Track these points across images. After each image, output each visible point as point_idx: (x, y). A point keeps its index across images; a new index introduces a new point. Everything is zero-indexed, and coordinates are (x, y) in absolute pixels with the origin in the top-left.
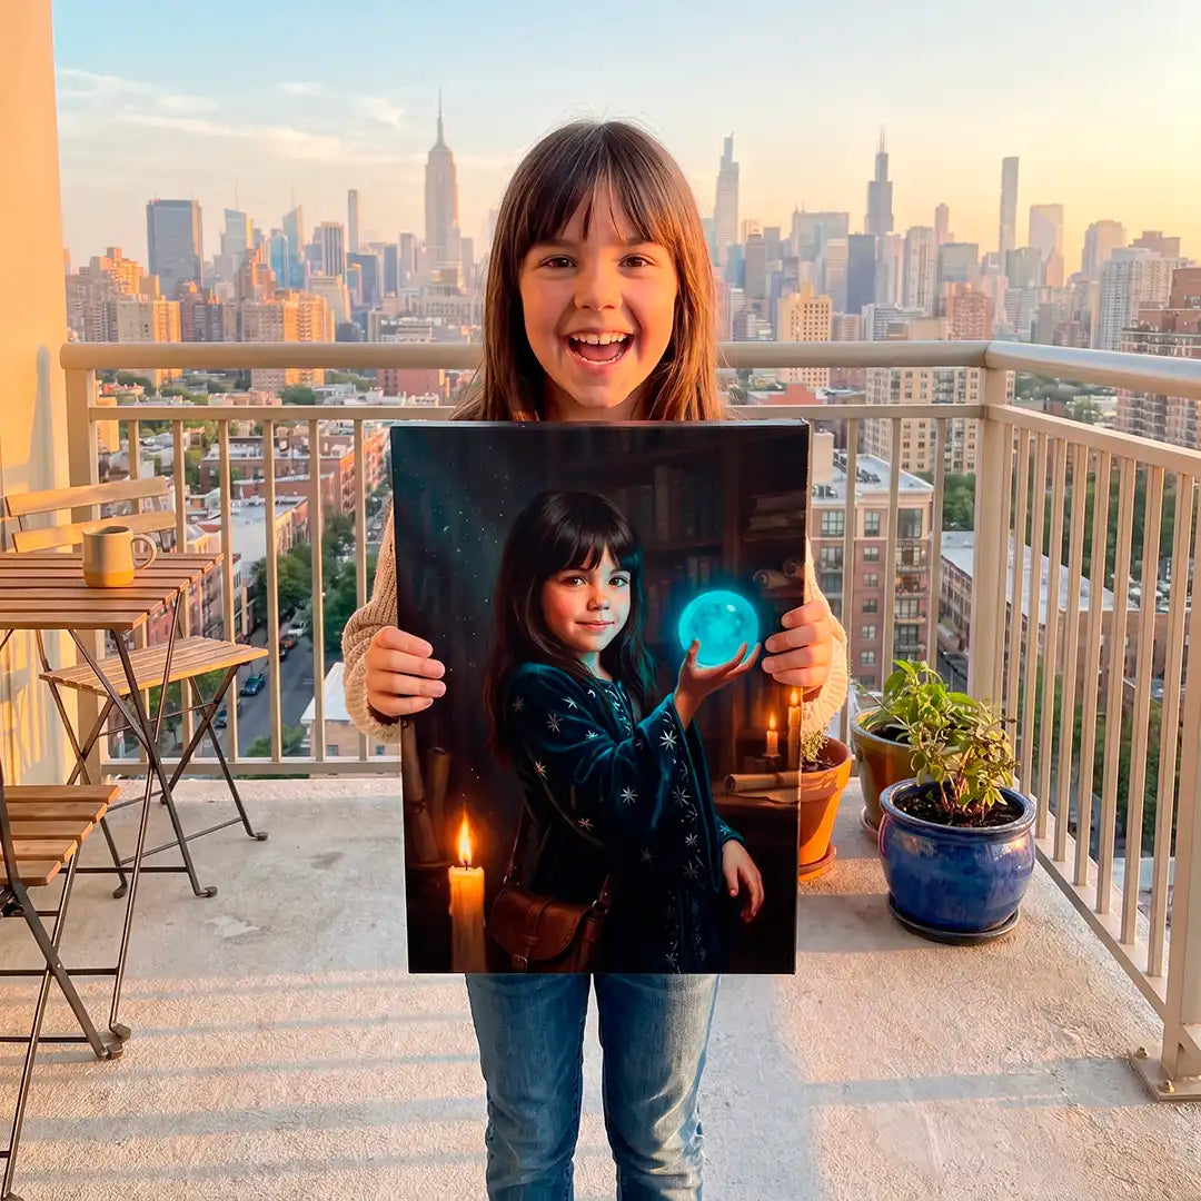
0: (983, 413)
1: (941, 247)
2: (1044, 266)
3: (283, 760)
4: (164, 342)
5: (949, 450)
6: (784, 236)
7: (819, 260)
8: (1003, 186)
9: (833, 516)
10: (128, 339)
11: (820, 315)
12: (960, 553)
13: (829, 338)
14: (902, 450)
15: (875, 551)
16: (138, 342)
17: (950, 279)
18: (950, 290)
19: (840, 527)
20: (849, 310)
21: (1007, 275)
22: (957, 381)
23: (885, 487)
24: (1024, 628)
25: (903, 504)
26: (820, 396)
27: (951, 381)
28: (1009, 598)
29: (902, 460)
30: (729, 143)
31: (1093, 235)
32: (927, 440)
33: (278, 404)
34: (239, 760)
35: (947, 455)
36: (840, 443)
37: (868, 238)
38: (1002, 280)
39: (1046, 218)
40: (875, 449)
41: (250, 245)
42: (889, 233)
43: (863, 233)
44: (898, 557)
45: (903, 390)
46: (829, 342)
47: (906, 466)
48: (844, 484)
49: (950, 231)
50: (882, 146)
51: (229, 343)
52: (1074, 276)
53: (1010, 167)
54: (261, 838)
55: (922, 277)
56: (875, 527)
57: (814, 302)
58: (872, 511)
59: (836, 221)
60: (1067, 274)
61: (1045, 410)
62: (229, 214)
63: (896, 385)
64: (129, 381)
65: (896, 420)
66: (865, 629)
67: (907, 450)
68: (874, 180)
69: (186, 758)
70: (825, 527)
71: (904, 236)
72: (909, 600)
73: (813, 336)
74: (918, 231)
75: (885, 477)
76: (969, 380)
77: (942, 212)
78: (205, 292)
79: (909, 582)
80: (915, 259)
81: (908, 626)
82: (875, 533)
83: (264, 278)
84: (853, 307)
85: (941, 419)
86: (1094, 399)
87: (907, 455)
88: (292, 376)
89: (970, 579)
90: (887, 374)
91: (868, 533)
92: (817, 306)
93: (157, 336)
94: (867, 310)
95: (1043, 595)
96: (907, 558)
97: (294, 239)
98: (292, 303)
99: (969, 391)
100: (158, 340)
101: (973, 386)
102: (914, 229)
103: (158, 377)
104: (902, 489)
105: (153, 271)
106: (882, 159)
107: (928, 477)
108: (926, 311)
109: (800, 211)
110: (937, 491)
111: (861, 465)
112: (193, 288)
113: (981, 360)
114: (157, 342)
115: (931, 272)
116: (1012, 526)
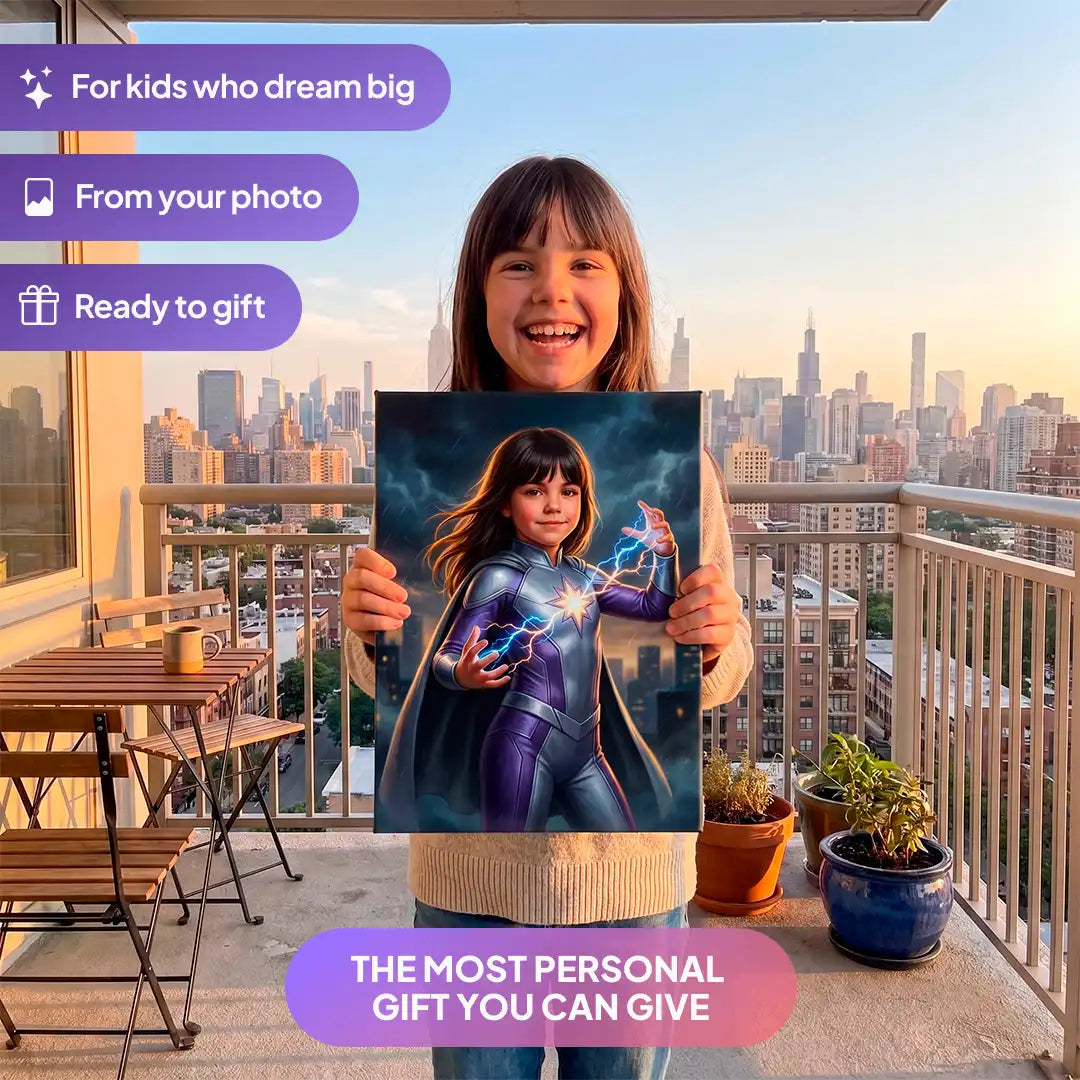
0: (898, 540)
1: (861, 407)
2: (949, 422)
3: (315, 816)
4: (210, 482)
5: (871, 572)
6: (728, 397)
7: (757, 417)
8: (913, 356)
9: (773, 626)
10: (181, 480)
11: (759, 461)
12: (882, 657)
13: (767, 480)
14: (832, 572)
15: (810, 656)
16: (189, 483)
17: (870, 432)
18: (869, 439)
19: (780, 634)
20: (784, 457)
21: (918, 428)
22: (876, 514)
23: (817, 601)
24: (937, 718)
25: (833, 616)
26: (760, 525)
27: (871, 514)
28: (923, 694)
29: (831, 580)
30: (681, 322)
31: (990, 396)
32: (853, 563)
33: (304, 532)
34: (279, 816)
35: (869, 576)
36: (779, 566)
37: (798, 399)
38: (914, 434)
39: (949, 382)
40: (808, 571)
41: (283, 406)
42: (817, 395)
43: (794, 394)
44: (830, 660)
45: (831, 523)
46: (767, 483)
47: (835, 585)
48: (784, 598)
49: (868, 393)
50: (810, 324)
51: (265, 484)
52: (975, 431)
53: (919, 340)
54: (298, 879)
55: (846, 429)
56: (810, 635)
57: (755, 451)
58: (807, 621)
59: (772, 385)
60: (969, 427)
61: (953, 540)
62: (265, 381)
63: (825, 518)
64: (180, 515)
65: (826, 545)
66: (803, 721)
67: (836, 572)
68: (803, 351)
69: (236, 814)
70: (766, 634)
71: (829, 397)
72: (840, 696)
73: (754, 479)
74: (841, 393)
75: (817, 595)
76: (888, 515)
77: (861, 378)
78: (244, 444)
79: (839, 682)
80: (839, 416)
81: (840, 718)
82: (811, 640)
83: (293, 431)
84: (788, 455)
85: (863, 545)
86: (994, 531)
87: (836, 576)
88: (316, 510)
89: (890, 678)
90: (817, 509)
91: (804, 640)
92: (757, 454)
93: (205, 479)
94: (800, 457)
95: (952, 693)
96: (838, 662)
97: (319, 401)
98: (316, 452)
99: (888, 523)
100: (205, 481)
101: (890, 519)
102: (839, 391)
103: (205, 511)
104: (832, 603)
105: (202, 426)
106: (810, 334)
107: (853, 594)
108: (850, 458)
109: (741, 377)
110: (861, 605)
111: (798, 584)
112: (236, 440)
113: (896, 498)
114: (204, 483)
115: (853, 424)
116: (925, 636)
